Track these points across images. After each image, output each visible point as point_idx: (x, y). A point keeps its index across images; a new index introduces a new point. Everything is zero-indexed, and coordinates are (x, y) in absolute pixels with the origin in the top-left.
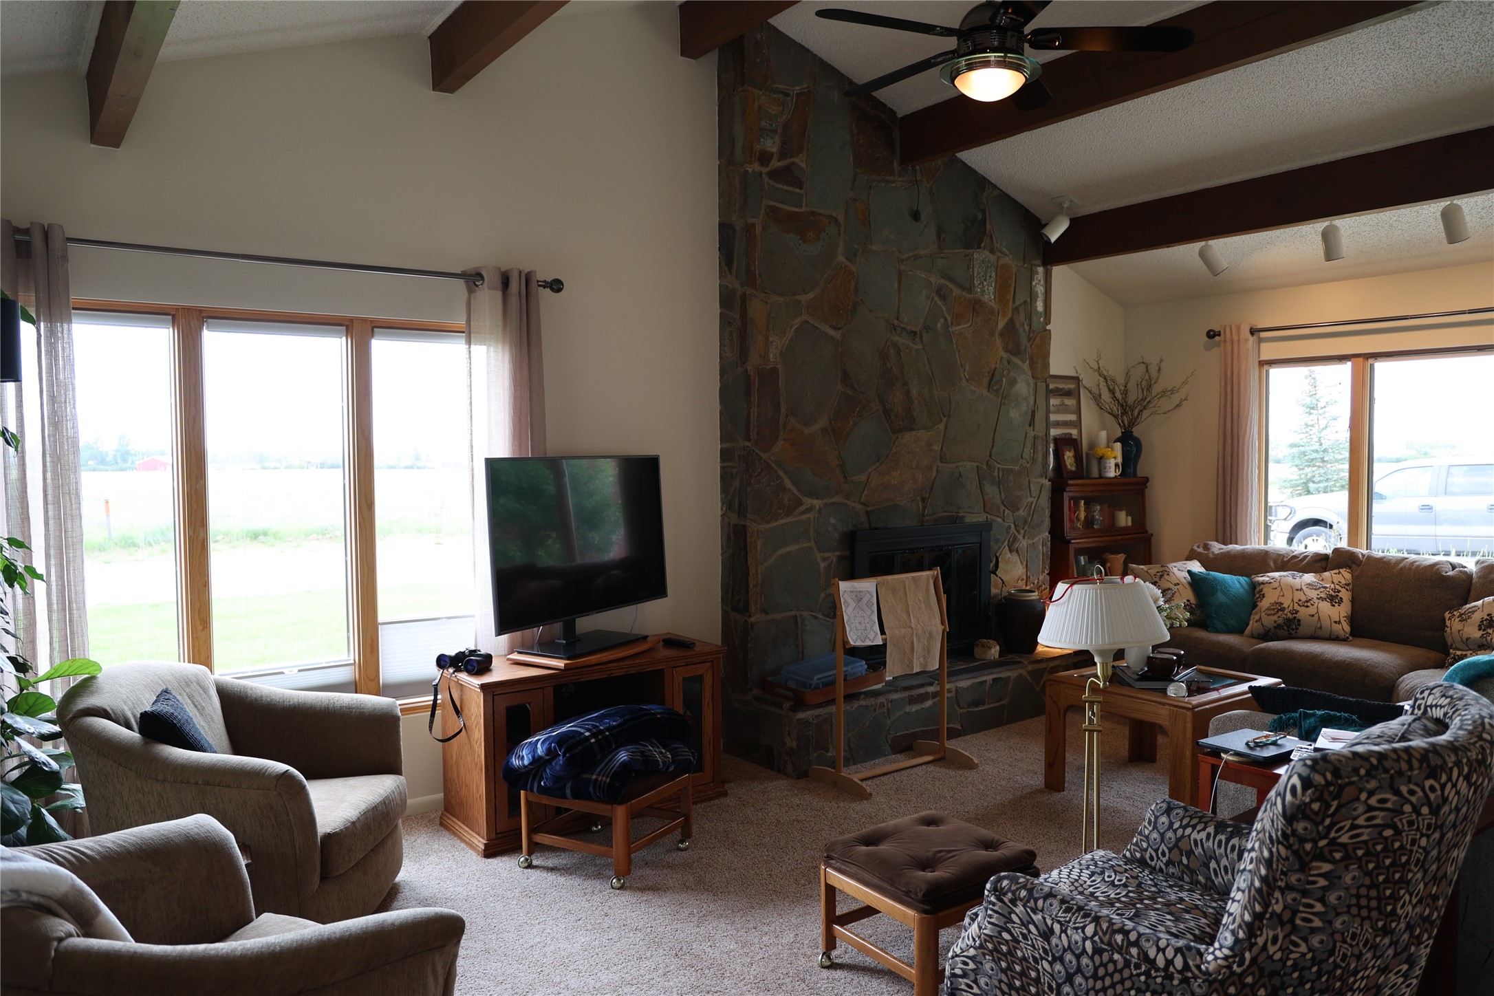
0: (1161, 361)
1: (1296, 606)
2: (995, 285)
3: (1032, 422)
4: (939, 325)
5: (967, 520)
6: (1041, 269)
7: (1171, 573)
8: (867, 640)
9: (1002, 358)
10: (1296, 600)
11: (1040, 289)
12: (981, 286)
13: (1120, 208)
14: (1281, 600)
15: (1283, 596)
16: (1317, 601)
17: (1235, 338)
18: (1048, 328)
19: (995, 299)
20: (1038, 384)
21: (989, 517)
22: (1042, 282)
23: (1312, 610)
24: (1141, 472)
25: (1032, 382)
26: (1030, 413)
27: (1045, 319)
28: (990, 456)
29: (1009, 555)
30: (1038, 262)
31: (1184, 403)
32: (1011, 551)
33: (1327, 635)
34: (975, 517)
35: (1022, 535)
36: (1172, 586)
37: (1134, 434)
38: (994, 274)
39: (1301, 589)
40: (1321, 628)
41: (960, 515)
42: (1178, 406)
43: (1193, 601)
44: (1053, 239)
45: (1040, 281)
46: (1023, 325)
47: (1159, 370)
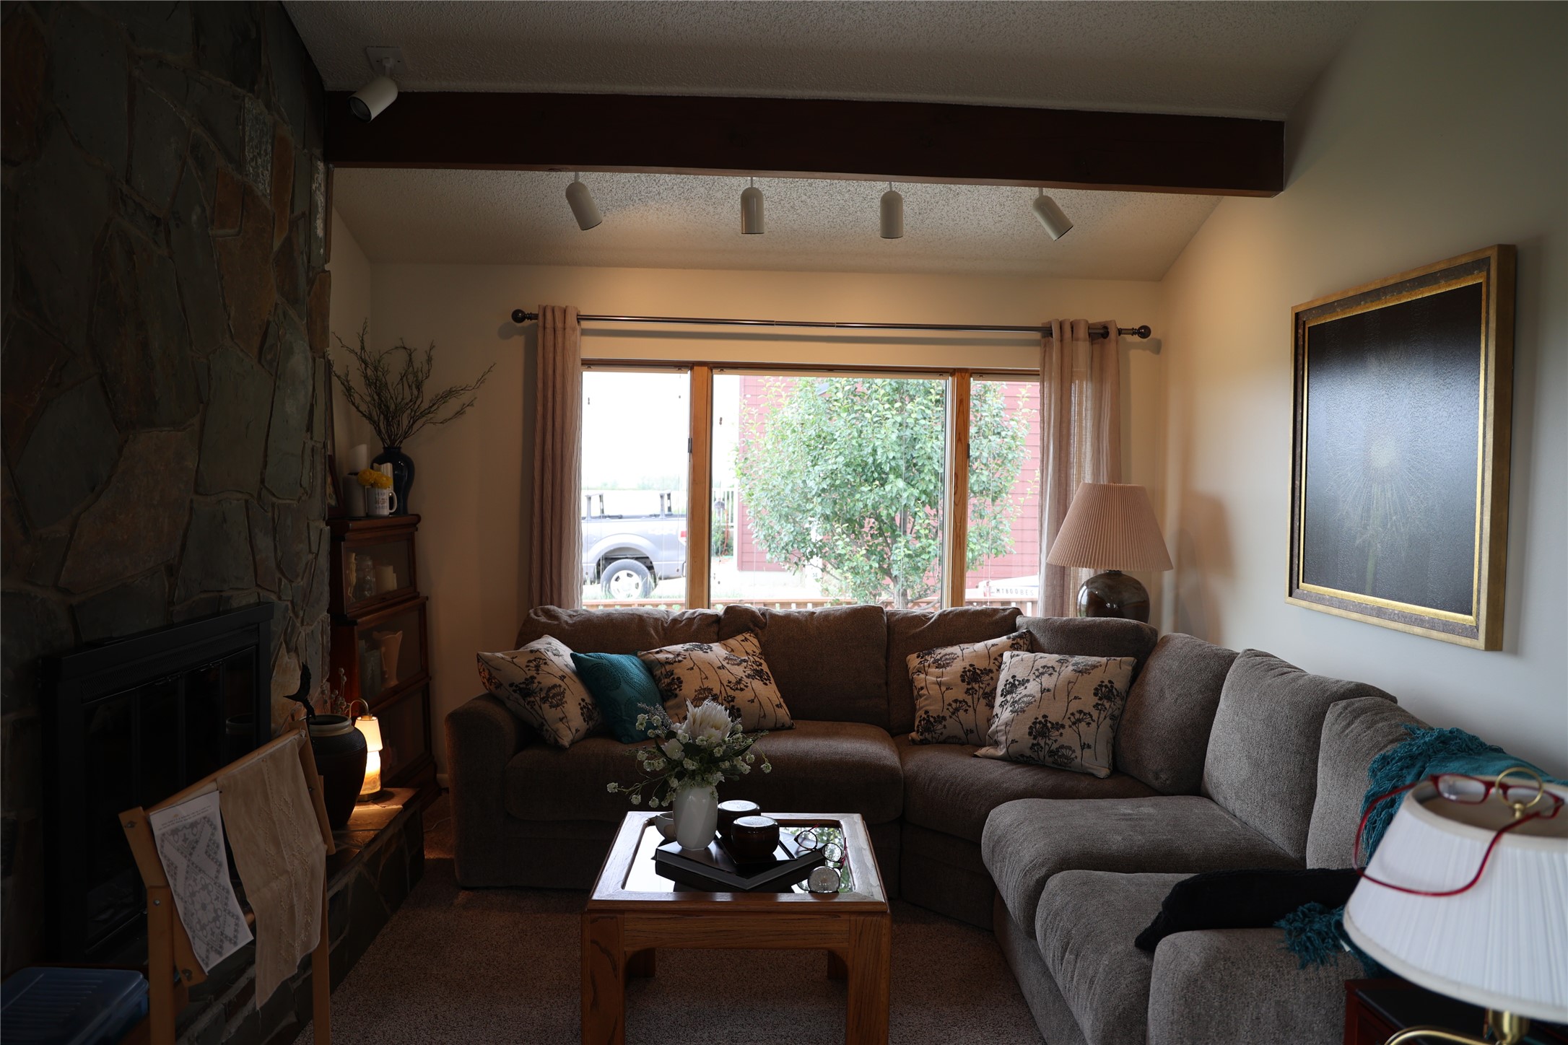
0: (432, 347)
1: (731, 692)
2: (272, 169)
3: (310, 428)
4: (194, 218)
5: (235, 604)
6: (321, 165)
7: (549, 662)
8: (226, 944)
9: (276, 304)
10: (725, 683)
11: (320, 199)
12: (253, 164)
13: (476, 94)
14: (707, 684)
15: (707, 678)
16: (748, 681)
17: (559, 325)
18: (327, 267)
19: (271, 195)
20: (317, 359)
21: (263, 593)
22: (323, 188)
23: (748, 694)
24: (412, 508)
25: (309, 354)
26: (309, 405)
27: (325, 250)
28: (262, 481)
29: (286, 659)
30: (318, 152)
31: (468, 410)
32: (289, 651)
33: (772, 725)
34: (243, 598)
35: (299, 620)
36: (559, 682)
37: (403, 451)
38: (270, 148)
39: (723, 667)
40: (765, 715)
41: (224, 594)
42: (460, 413)
43: (588, 700)
44: (374, 114)
45: (320, 184)
46: (302, 253)
47: (429, 360)
